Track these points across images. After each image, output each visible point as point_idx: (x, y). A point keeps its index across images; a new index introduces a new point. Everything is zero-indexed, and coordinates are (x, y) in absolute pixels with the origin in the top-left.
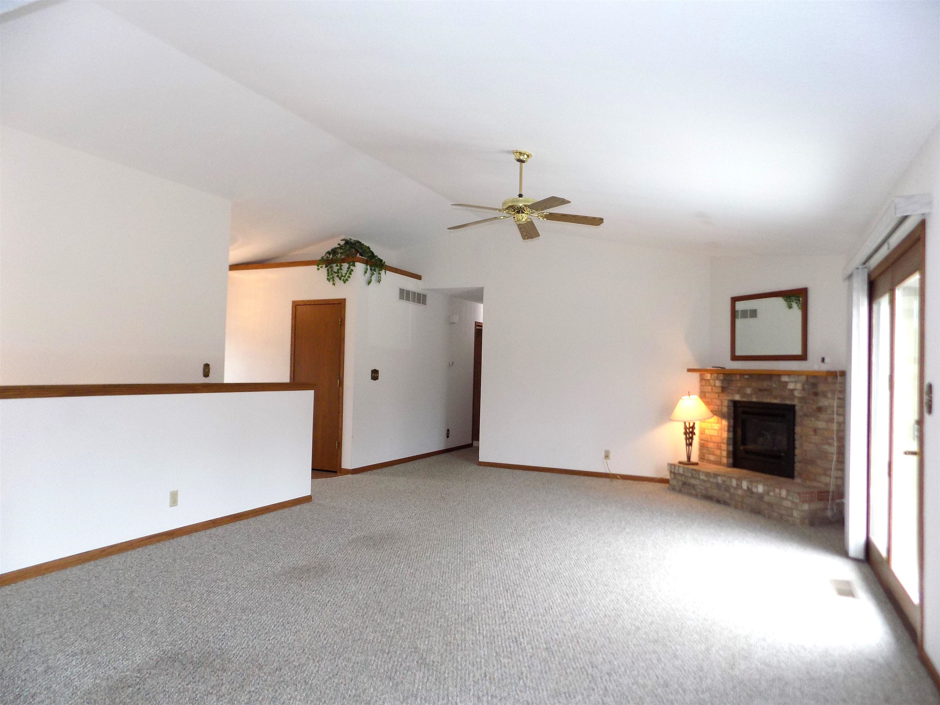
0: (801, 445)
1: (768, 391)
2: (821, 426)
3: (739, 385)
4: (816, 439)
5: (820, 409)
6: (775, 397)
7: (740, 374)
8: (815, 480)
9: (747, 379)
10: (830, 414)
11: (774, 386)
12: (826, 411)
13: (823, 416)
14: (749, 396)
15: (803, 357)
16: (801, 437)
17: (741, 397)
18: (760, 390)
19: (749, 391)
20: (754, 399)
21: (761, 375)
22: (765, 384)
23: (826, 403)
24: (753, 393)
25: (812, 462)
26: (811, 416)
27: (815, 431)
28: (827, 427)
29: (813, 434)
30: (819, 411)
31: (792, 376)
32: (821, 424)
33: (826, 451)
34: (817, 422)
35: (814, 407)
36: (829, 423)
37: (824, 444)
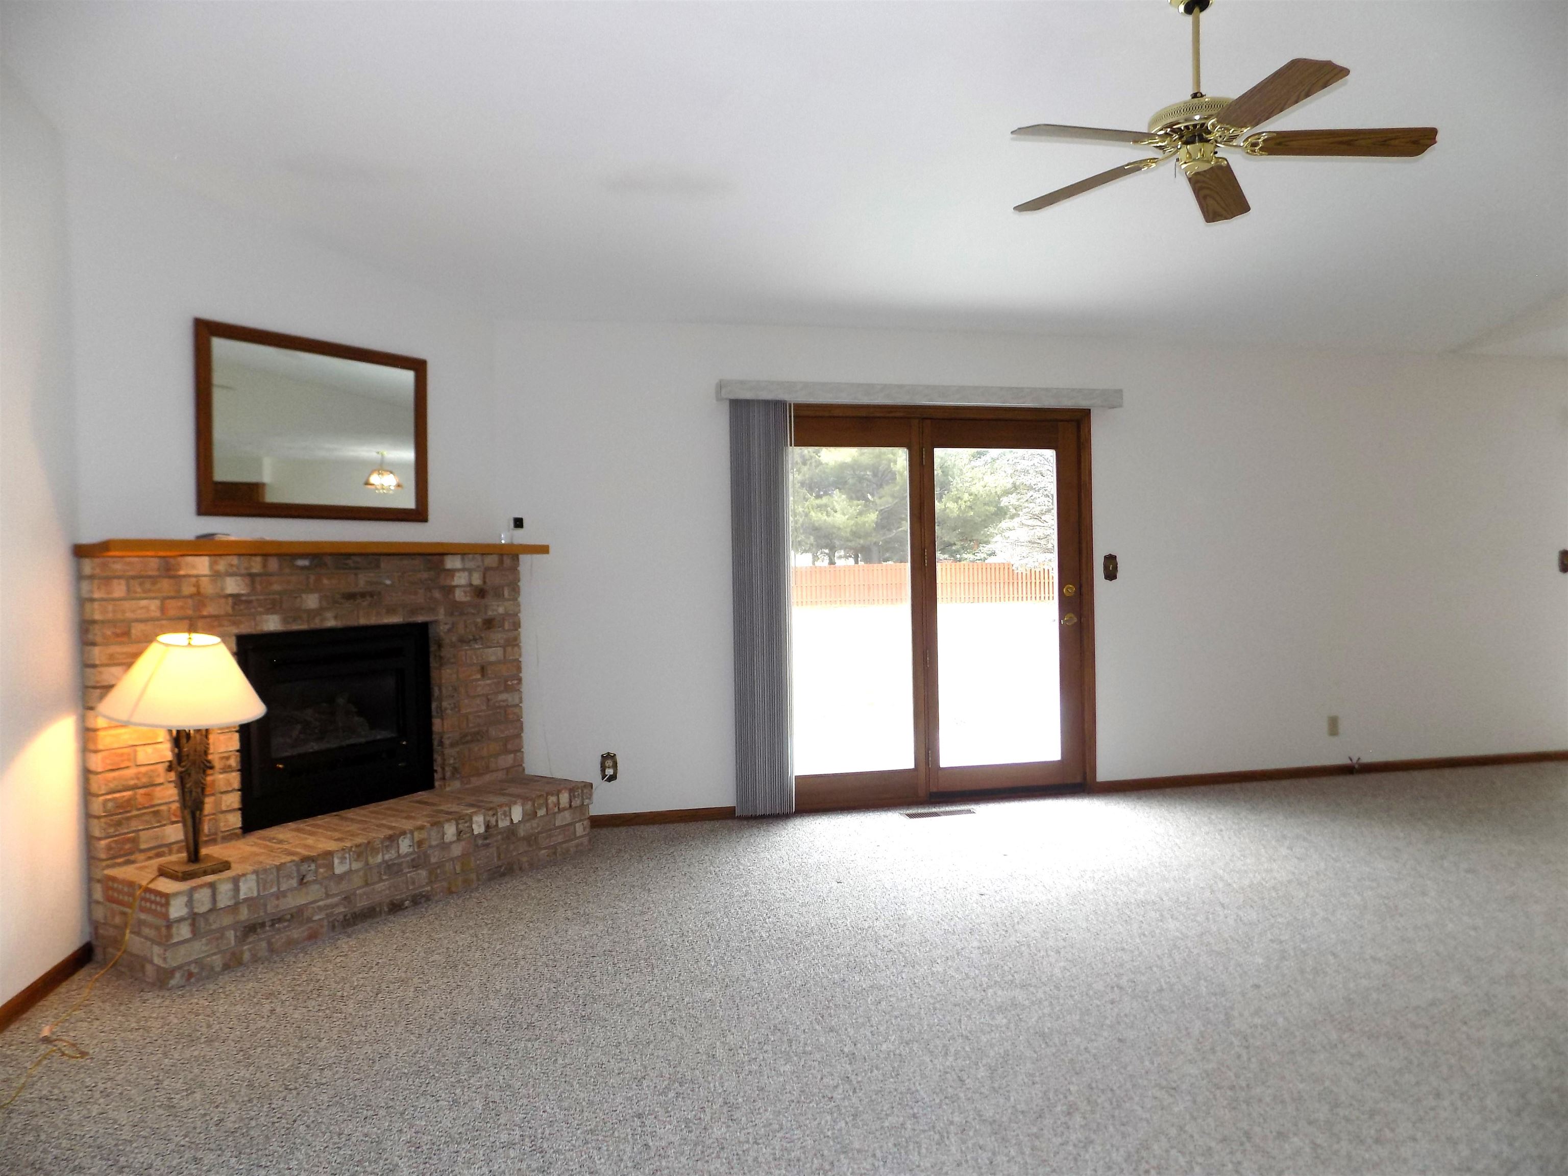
0: (456, 707)
1: (371, 595)
2: (493, 658)
3: (276, 587)
4: (483, 686)
5: (489, 624)
6: (391, 611)
7: (279, 556)
8: (488, 770)
9: (303, 568)
10: (508, 630)
11: (388, 582)
12: (502, 626)
13: (498, 636)
14: (318, 612)
15: (419, 514)
16: (455, 689)
17: (285, 620)
18: (351, 596)
19: (312, 601)
20: (331, 623)
21: (349, 555)
22: (362, 581)
23: (501, 610)
24: (324, 604)
25: (478, 736)
26: (475, 640)
27: (483, 670)
28: (505, 657)
29: (479, 676)
30: (489, 628)
31: (471, 556)
32: (493, 654)
33: (504, 704)
34: (486, 650)
35: (479, 620)
36: (509, 649)
37: (501, 692)
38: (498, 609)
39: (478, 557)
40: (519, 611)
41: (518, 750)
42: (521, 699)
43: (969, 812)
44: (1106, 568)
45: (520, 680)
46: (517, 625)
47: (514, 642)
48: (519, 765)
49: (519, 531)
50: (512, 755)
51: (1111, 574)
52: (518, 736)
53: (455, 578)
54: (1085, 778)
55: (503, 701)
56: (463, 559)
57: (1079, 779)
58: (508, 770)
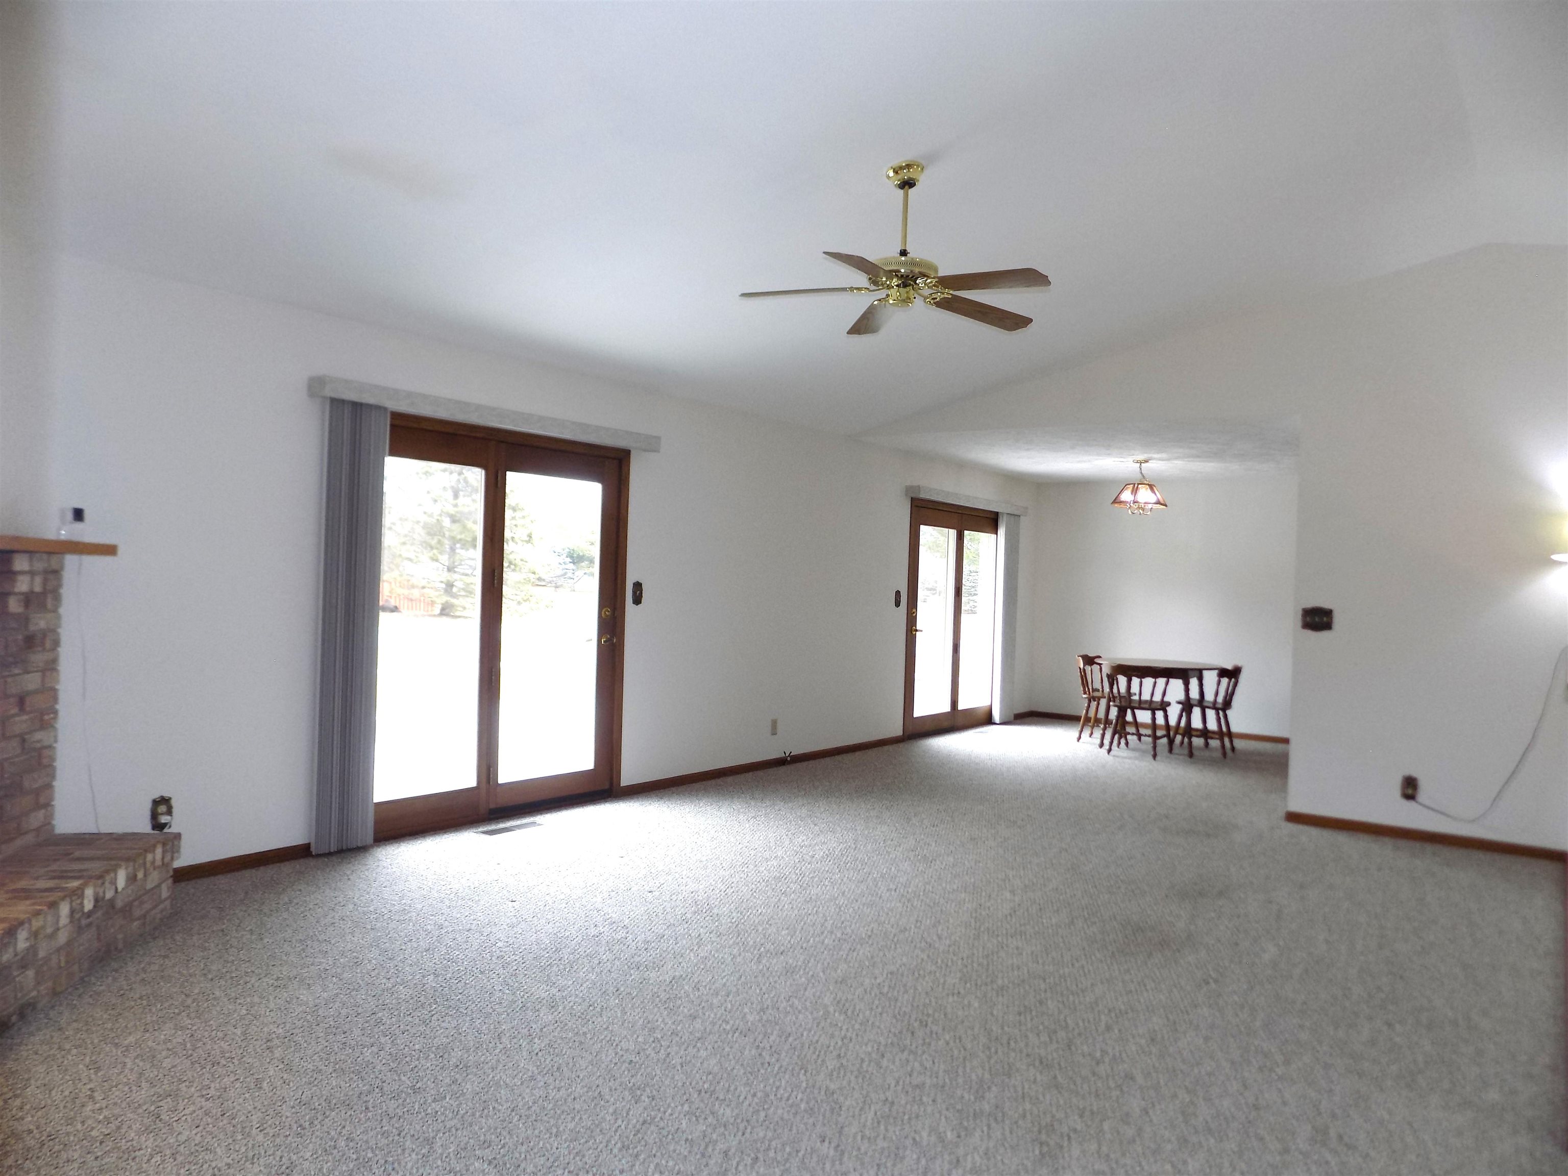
2: (31, 687)
4: (20, 723)
5: (30, 642)
8: (19, 832)
10: (48, 650)
12: (43, 644)
13: (38, 658)
23: (42, 624)
25: (12, 789)
26: (15, 663)
27: (21, 701)
28: (43, 685)
29: (15, 711)
30: (30, 647)
31: (37, 555)
32: (32, 681)
33: (39, 745)
34: (27, 676)
35: (20, 637)
36: (48, 673)
37: (35, 731)
38: (39, 622)
39: (45, 556)
40: (59, 627)
41: (48, 805)
42: (56, 737)
43: (534, 824)
44: (634, 593)
45: (56, 712)
46: (56, 643)
47: (51, 667)
48: (48, 823)
49: (79, 526)
50: (43, 811)
51: (637, 600)
52: (49, 787)
53: (19, 584)
54: (611, 784)
55: (38, 741)
56: (31, 560)
57: (607, 787)
58: (38, 830)
